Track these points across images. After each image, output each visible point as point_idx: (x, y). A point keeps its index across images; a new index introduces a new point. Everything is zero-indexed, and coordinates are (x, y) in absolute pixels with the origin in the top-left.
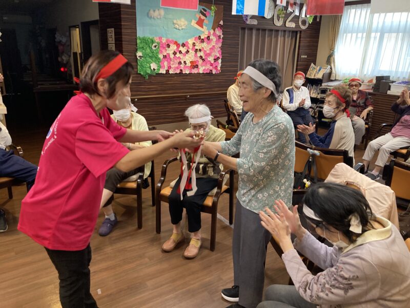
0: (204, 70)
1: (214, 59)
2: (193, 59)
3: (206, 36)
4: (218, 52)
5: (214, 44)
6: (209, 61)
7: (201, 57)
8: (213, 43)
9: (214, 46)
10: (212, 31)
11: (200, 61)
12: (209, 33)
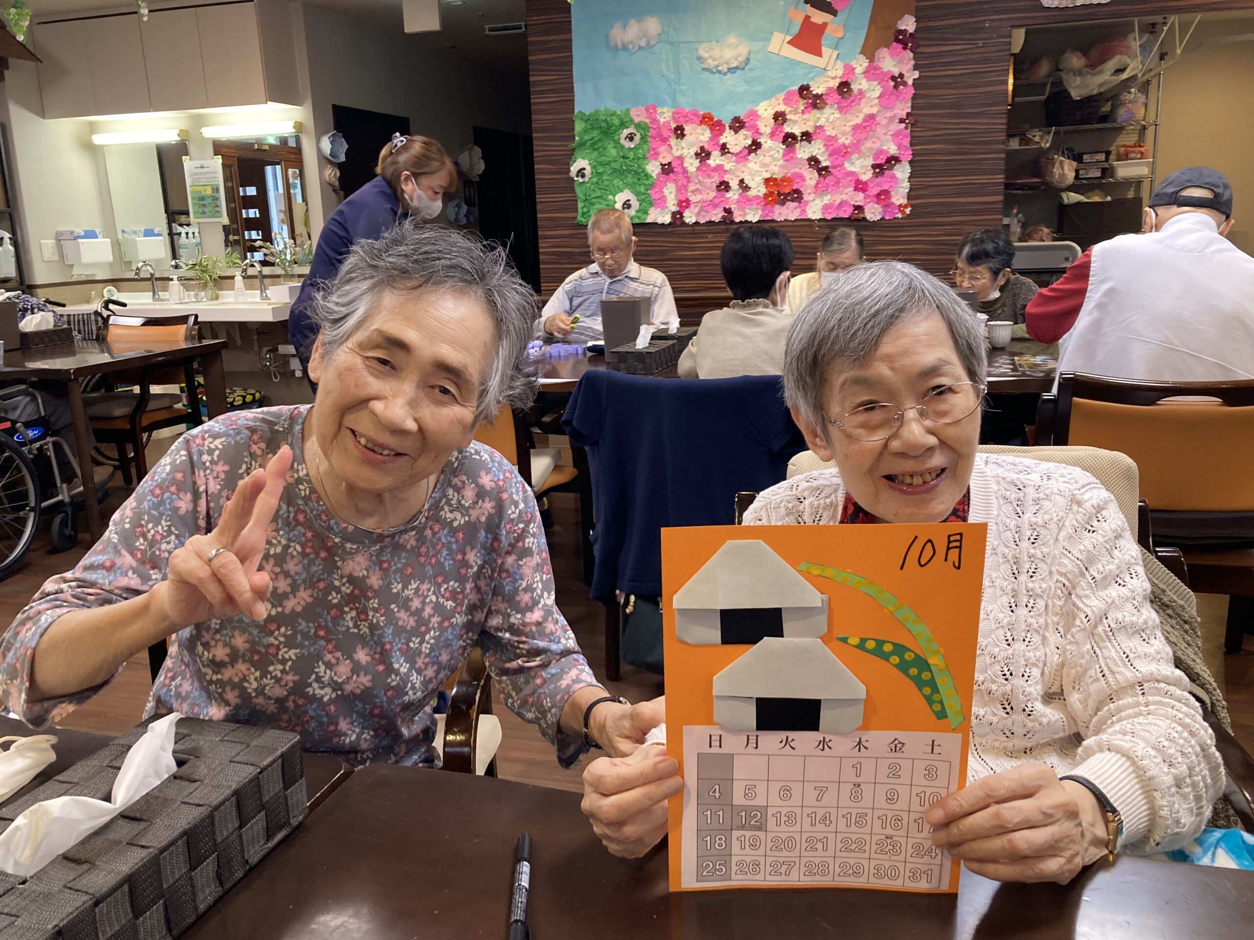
0: (826, 208)
1: (874, 167)
2: (776, 170)
3: (835, 83)
4: (895, 135)
5: (874, 110)
6: (853, 174)
7: (813, 161)
8: (869, 107)
9: (871, 117)
10: (861, 64)
11: (811, 177)
12: (849, 70)
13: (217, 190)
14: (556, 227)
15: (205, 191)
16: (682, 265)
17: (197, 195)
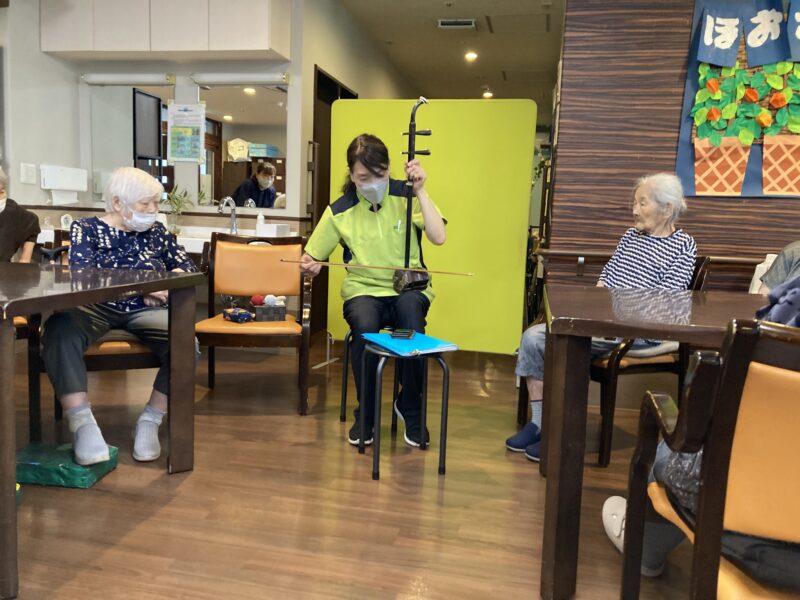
13: (197, 132)
14: (576, 182)
15: (186, 132)
16: (710, 228)
17: (176, 136)
